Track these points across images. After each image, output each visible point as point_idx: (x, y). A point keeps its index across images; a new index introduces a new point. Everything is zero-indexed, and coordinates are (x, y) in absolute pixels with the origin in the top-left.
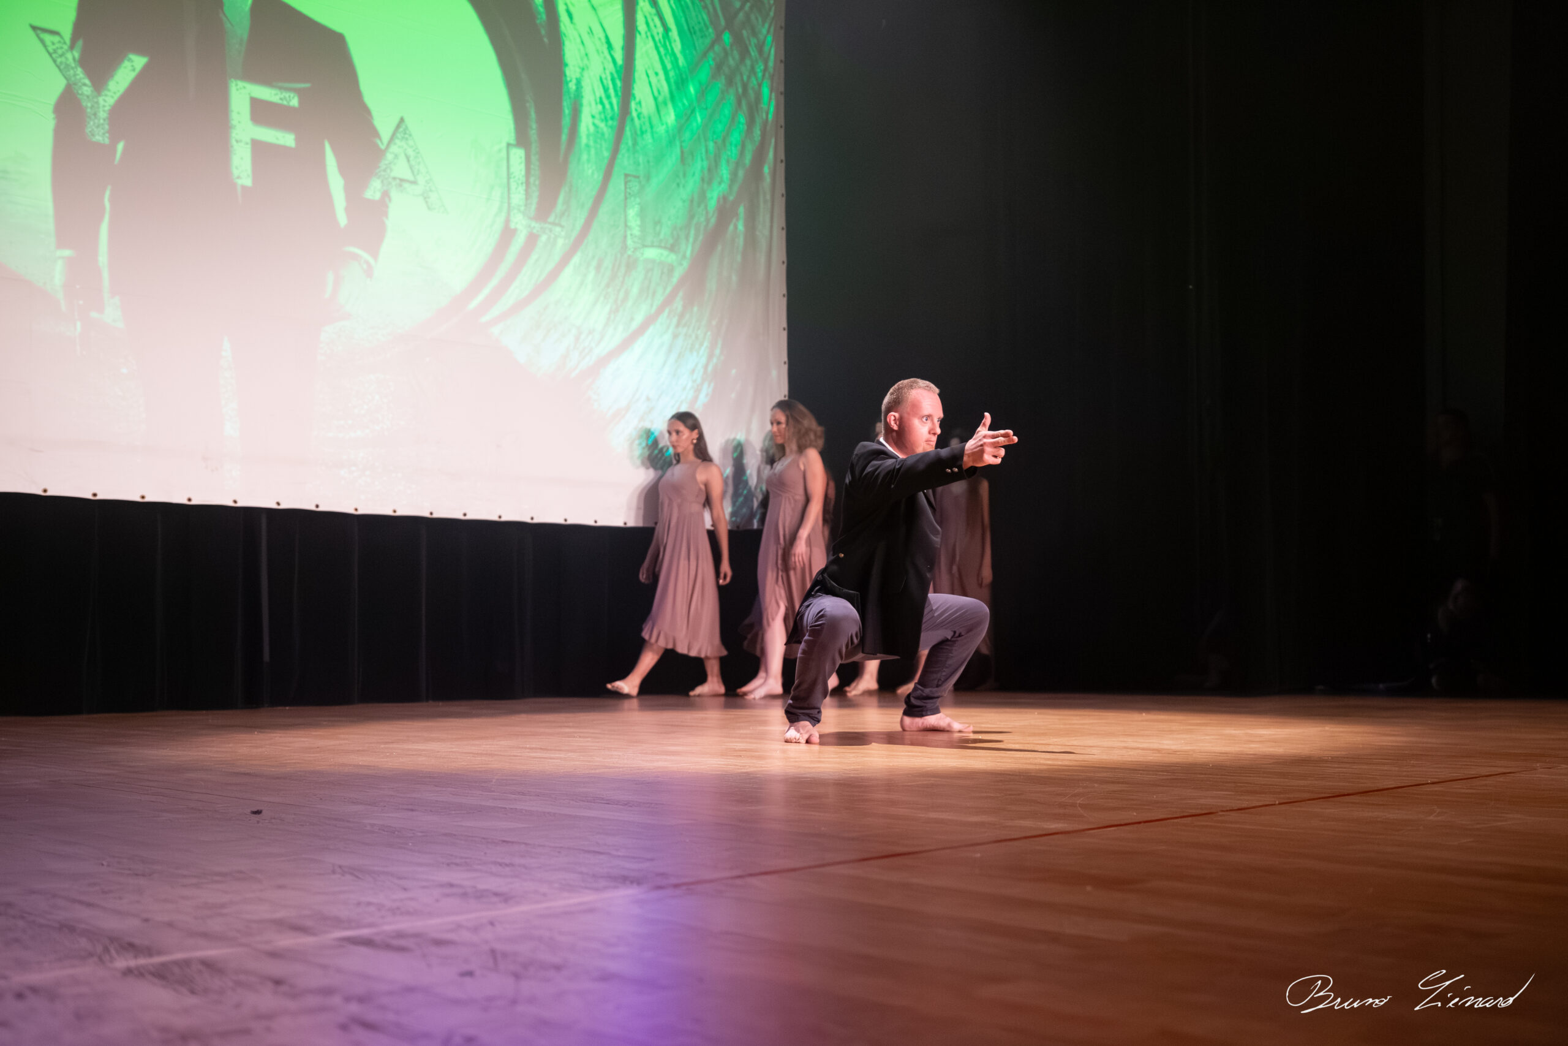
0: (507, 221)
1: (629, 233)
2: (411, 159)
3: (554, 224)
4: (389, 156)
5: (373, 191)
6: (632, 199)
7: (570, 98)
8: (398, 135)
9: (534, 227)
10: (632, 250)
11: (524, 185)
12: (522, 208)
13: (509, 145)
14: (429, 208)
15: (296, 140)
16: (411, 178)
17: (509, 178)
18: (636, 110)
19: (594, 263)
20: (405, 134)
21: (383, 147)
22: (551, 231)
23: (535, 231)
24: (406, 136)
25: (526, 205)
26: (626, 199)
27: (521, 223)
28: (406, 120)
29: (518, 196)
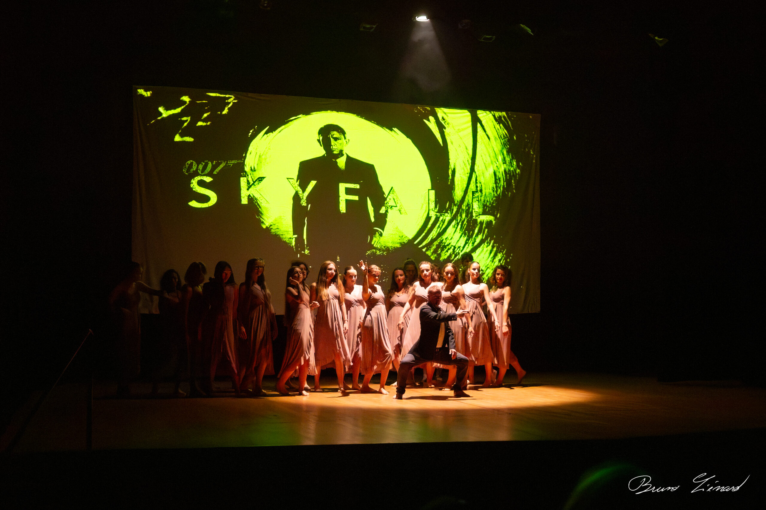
0: (428, 214)
1: (473, 211)
2: (395, 199)
3: (445, 213)
4: (388, 199)
5: (383, 211)
6: (475, 198)
7: (452, 170)
8: (391, 192)
9: (438, 215)
10: (475, 217)
11: (434, 202)
12: (434, 209)
13: (429, 190)
14: (401, 214)
15: (359, 198)
16: (396, 206)
17: (429, 200)
18: (477, 169)
19: (460, 223)
20: (393, 191)
21: (386, 197)
22: (444, 215)
23: (438, 216)
24: (393, 192)
25: (435, 208)
26: (472, 199)
27: (433, 215)
28: (393, 187)
29: (432, 205)
